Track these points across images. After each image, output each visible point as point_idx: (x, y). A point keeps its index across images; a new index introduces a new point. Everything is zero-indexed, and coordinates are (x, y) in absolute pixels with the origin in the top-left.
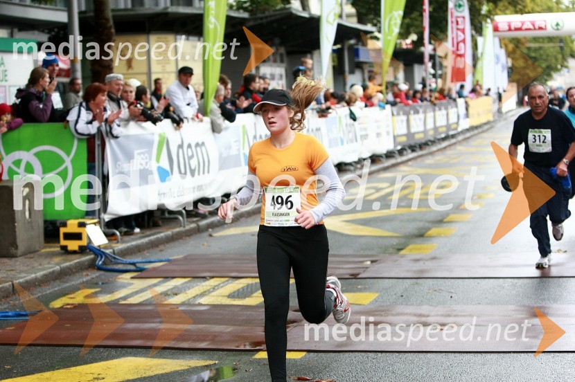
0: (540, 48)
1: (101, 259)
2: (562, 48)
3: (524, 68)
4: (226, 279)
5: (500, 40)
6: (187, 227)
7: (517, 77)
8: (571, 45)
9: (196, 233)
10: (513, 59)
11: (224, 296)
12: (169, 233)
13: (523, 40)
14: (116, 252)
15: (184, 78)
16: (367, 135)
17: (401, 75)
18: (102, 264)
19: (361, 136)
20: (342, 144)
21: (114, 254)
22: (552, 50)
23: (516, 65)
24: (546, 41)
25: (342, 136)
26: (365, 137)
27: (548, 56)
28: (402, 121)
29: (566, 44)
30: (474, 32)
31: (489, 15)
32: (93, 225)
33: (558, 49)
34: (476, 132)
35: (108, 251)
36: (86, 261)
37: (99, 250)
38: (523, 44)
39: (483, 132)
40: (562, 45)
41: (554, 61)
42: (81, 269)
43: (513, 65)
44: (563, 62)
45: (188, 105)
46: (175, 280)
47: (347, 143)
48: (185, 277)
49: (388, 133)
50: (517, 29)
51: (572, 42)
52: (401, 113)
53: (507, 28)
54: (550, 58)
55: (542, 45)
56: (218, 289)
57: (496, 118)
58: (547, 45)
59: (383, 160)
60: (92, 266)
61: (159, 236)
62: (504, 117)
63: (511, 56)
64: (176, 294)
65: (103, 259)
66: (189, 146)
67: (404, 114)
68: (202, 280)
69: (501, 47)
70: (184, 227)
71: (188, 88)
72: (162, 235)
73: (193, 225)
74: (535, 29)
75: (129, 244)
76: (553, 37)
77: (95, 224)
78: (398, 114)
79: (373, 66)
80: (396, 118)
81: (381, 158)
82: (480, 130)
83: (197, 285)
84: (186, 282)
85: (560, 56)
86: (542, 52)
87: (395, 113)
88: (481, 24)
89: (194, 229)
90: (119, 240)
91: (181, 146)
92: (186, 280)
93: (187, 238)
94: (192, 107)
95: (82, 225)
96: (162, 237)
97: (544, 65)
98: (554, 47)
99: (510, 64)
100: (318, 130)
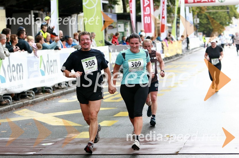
0: (216, 13)
2: (228, 12)
3: (207, 24)
5: (189, 8)
7: (203, 29)
8: (234, 10)
10: (200, 19)
13: (203, 8)
17: (128, 28)
22: (223, 14)
23: (202, 22)
24: (220, 9)
27: (221, 17)
29: (232, 10)
30: (170, 4)
33: (226, 13)
34: (169, 61)
38: (203, 10)
39: (174, 61)
40: (228, 10)
41: (224, 20)
43: (200, 22)
44: (230, 21)
50: (198, 2)
51: (236, 9)
52: (116, 50)
53: (192, 1)
54: (222, 18)
55: (217, 11)
58: (220, 11)
62: (190, 52)
63: (200, 17)
69: (190, 12)
74: (209, 2)
76: (224, 6)
78: (114, 51)
79: (112, 24)
80: (112, 54)
82: (172, 60)
85: (228, 17)
86: (217, 15)
87: (111, 50)
97: (218, 22)
98: (225, 12)
99: (198, 22)
100: (55, 61)
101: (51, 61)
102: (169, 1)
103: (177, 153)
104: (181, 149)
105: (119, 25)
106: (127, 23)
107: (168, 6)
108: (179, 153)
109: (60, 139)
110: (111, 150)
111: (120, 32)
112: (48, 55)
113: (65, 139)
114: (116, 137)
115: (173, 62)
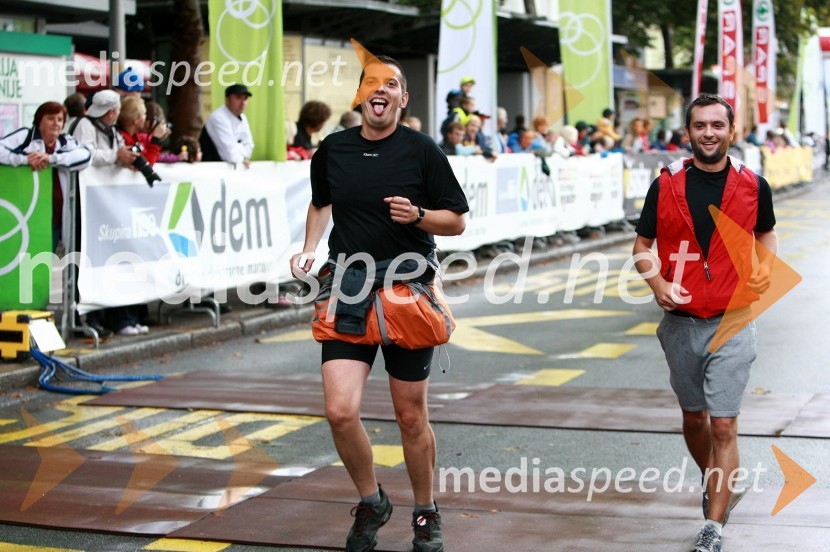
1: (49, 373)
4: (216, 413)
6: (221, 328)
9: (238, 337)
11: (188, 441)
12: (187, 335)
14: (81, 362)
15: (236, 102)
16: (573, 196)
17: (677, 110)
18: (50, 381)
19: (562, 198)
20: (525, 206)
21: (78, 366)
25: (525, 198)
26: (569, 199)
28: (643, 177)
30: (785, 50)
31: (806, 25)
32: (44, 321)
35: (65, 361)
36: (23, 374)
37: (49, 358)
39: (789, 198)
42: (13, 387)
45: (239, 142)
46: (140, 411)
47: (535, 207)
48: (157, 407)
49: (614, 194)
52: (642, 165)
56: (192, 428)
57: (818, 177)
59: (602, 234)
60: (33, 382)
61: (167, 339)
64: (120, 435)
65: (52, 374)
66: (236, 204)
67: (646, 167)
68: (179, 412)
70: (216, 327)
71: (240, 118)
72: (173, 338)
73: (232, 325)
75: (108, 351)
77: (47, 318)
78: (636, 166)
79: (634, 96)
80: (631, 173)
81: (598, 232)
82: (784, 195)
83: (165, 421)
84: (153, 416)
87: (630, 163)
88: (797, 38)
89: (234, 330)
90: (98, 344)
91: (220, 205)
92: (159, 411)
93: (219, 344)
94: (245, 145)
95: (23, 320)
96: (172, 343)
100: (483, 186)
101: (472, 186)
102: (782, 43)
103: (777, 435)
104: (788, 423)
105: (652, 99)
106: (674, 94)
107: (780, 56)
108: (783, 433)
109: (484, 386)
110: (611, 420)
111: (654, 119)
112: (466, 170)
113: (499, 385)
114: (627, 385)
115: (789, 203)
